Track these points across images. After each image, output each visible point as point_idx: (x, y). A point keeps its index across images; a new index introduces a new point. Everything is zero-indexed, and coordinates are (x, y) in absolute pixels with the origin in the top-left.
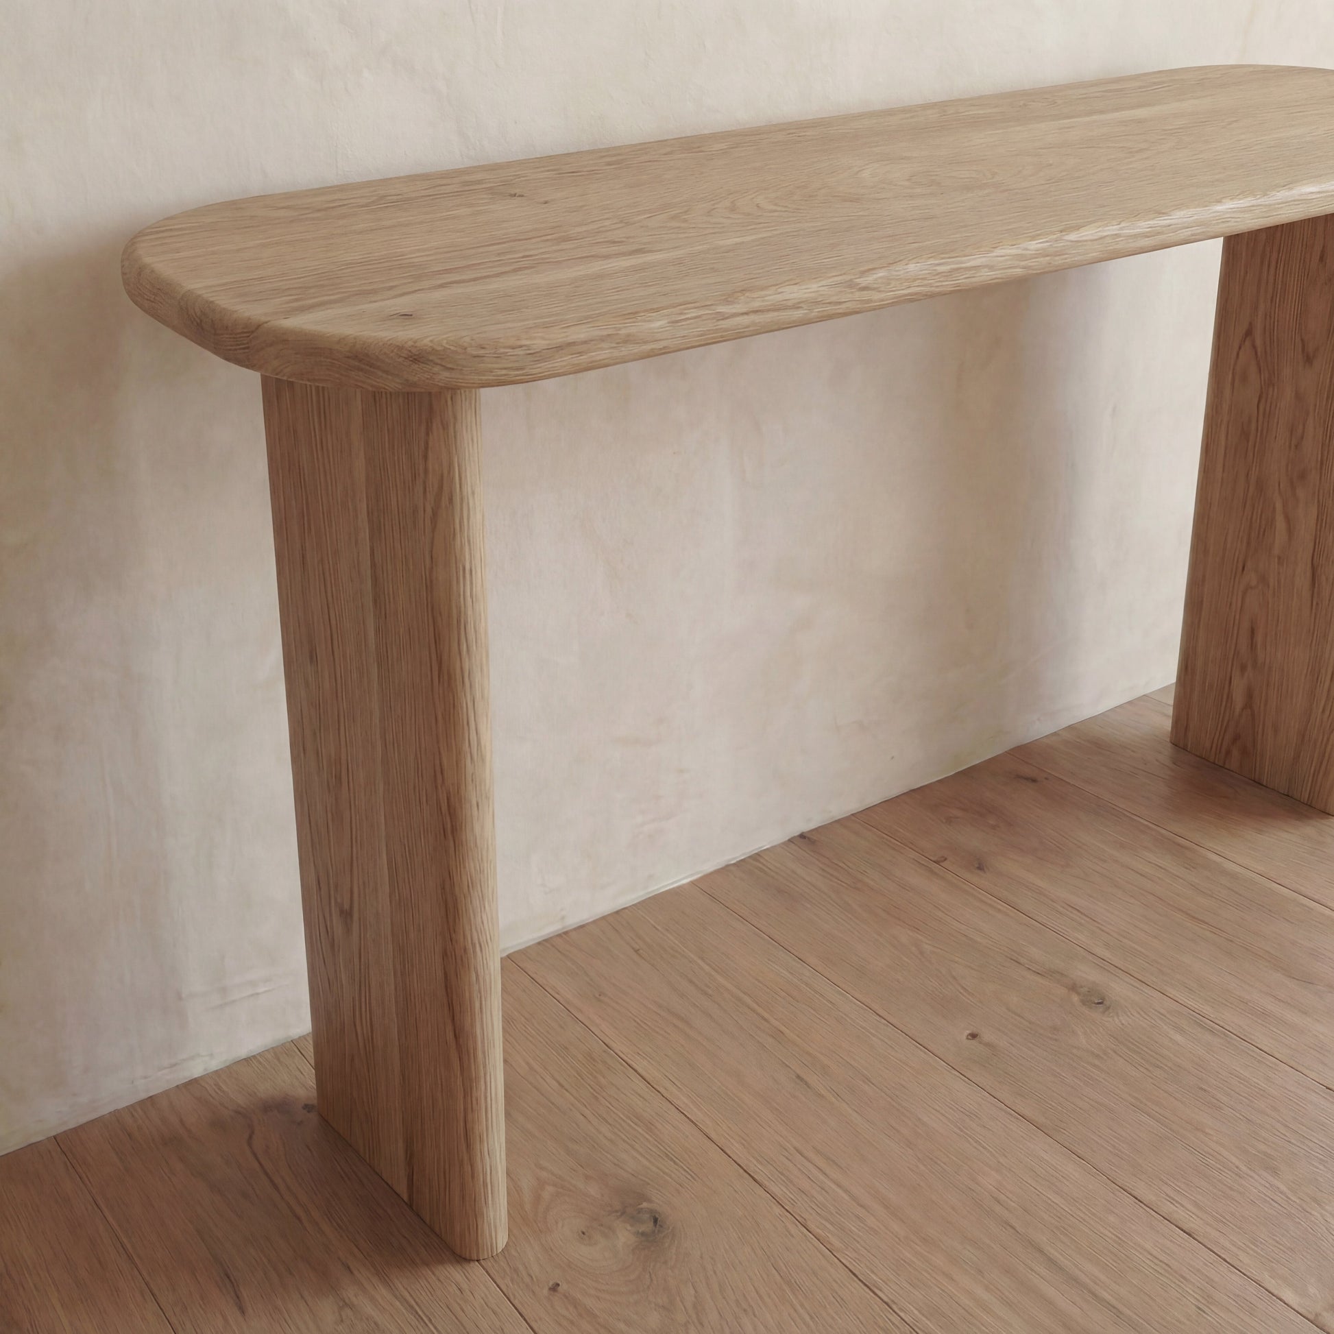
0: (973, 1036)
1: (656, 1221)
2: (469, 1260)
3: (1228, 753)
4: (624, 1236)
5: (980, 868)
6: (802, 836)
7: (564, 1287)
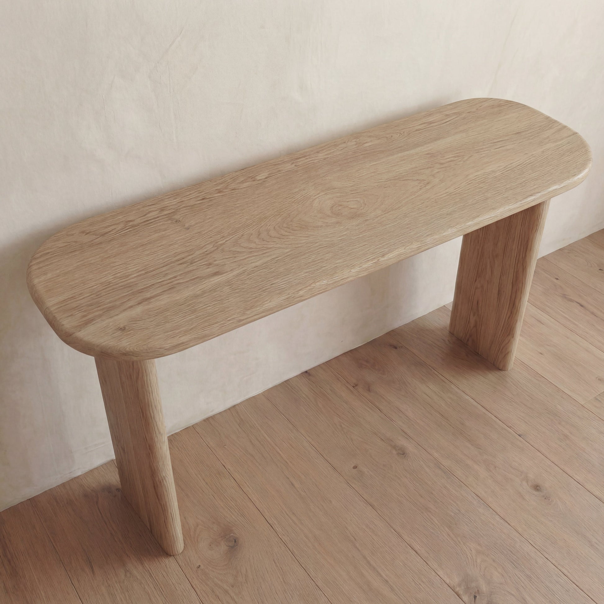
0: (355, 467)
1: (235, 541)
2: (171, 556)
3: (468, 340)
4: (223, 547)
5: (369, 390)
6: (306, 372)
7: (202, 567)
